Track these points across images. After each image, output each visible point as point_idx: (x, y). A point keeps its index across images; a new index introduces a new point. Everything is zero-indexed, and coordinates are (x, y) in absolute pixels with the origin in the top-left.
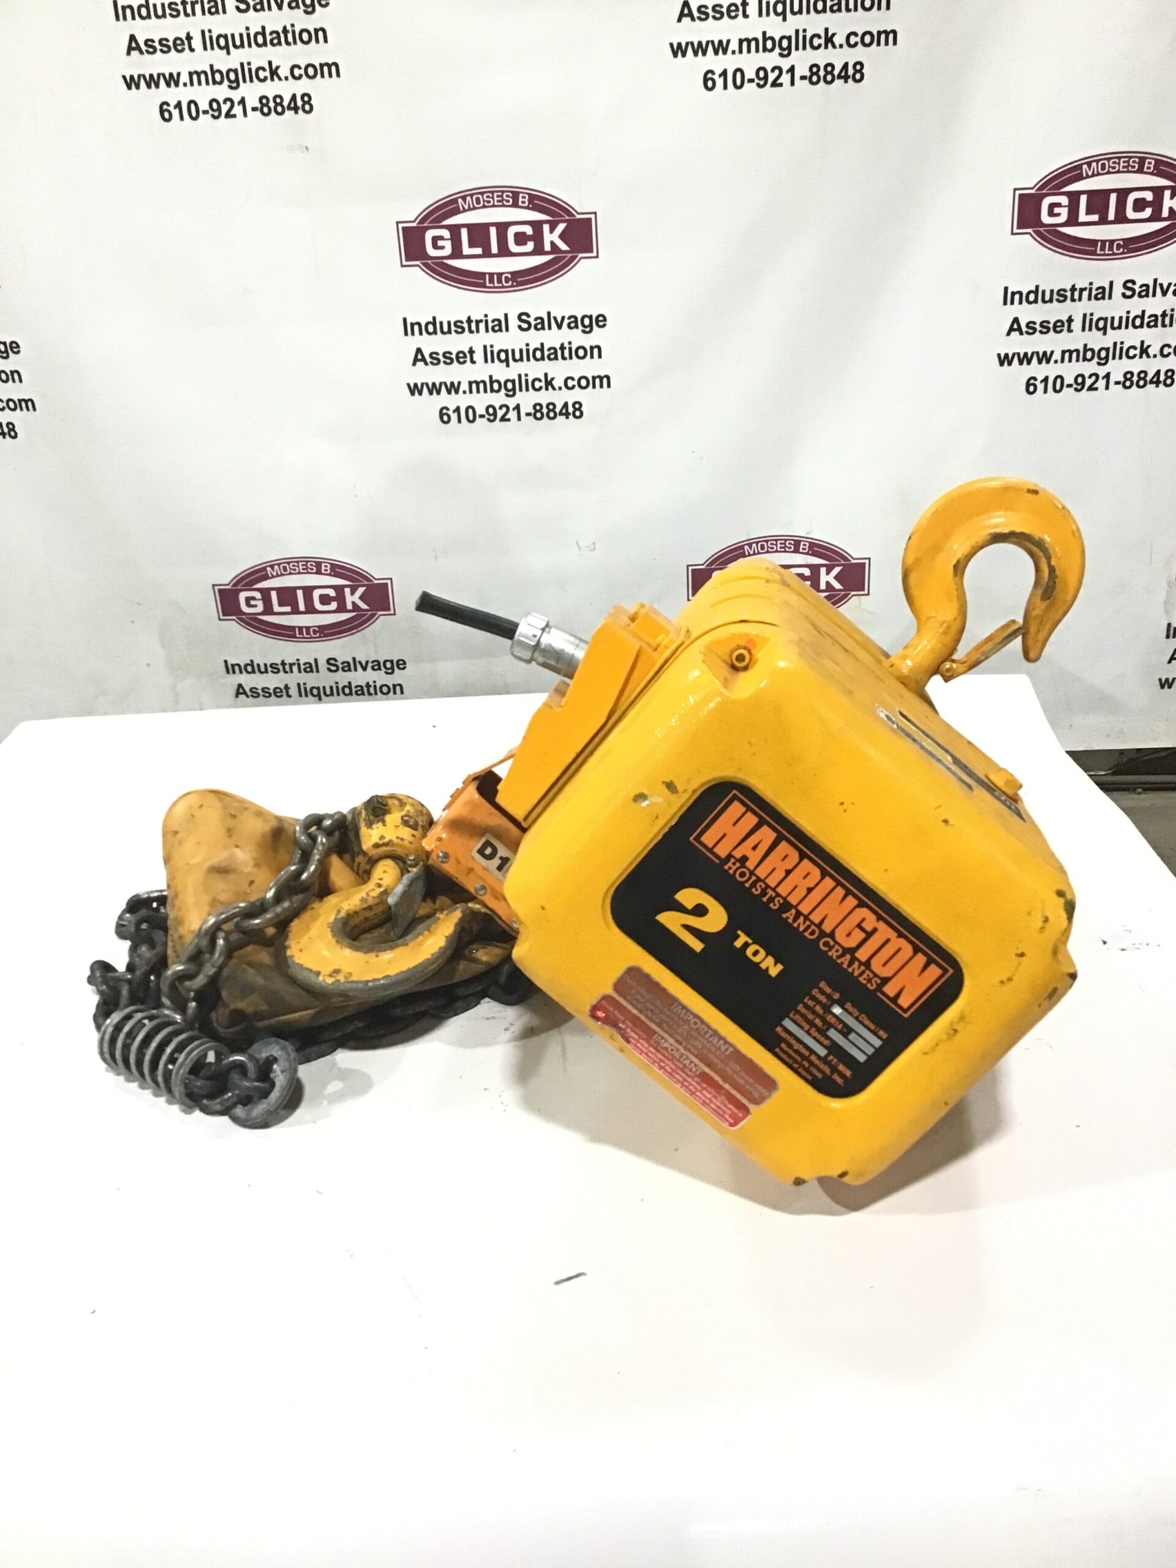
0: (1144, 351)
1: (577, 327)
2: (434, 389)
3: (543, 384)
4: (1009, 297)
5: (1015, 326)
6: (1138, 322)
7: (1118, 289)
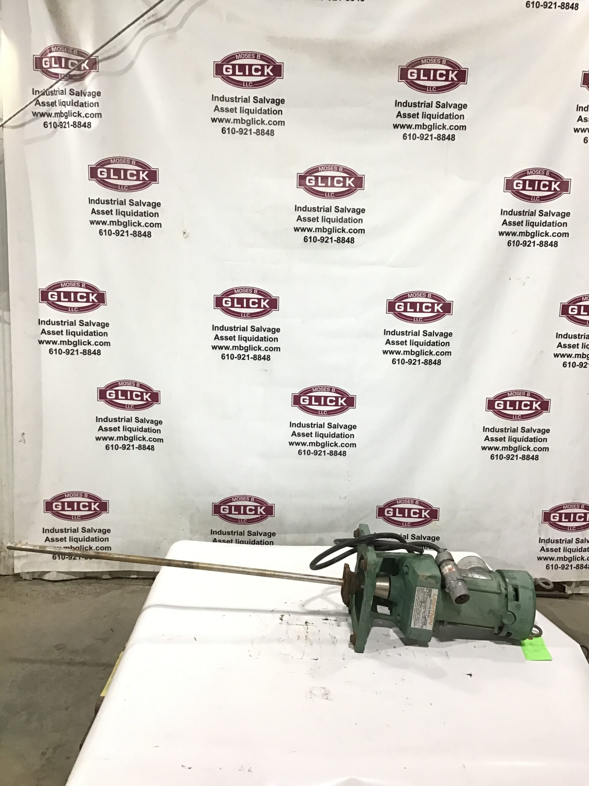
0: (528, 449)
1: (347, 428)
2: (297, 444)
3: (334, 445)
4: (485, 429)
5: (487, 438)
6: (526, 440)
7: (520, 430)
